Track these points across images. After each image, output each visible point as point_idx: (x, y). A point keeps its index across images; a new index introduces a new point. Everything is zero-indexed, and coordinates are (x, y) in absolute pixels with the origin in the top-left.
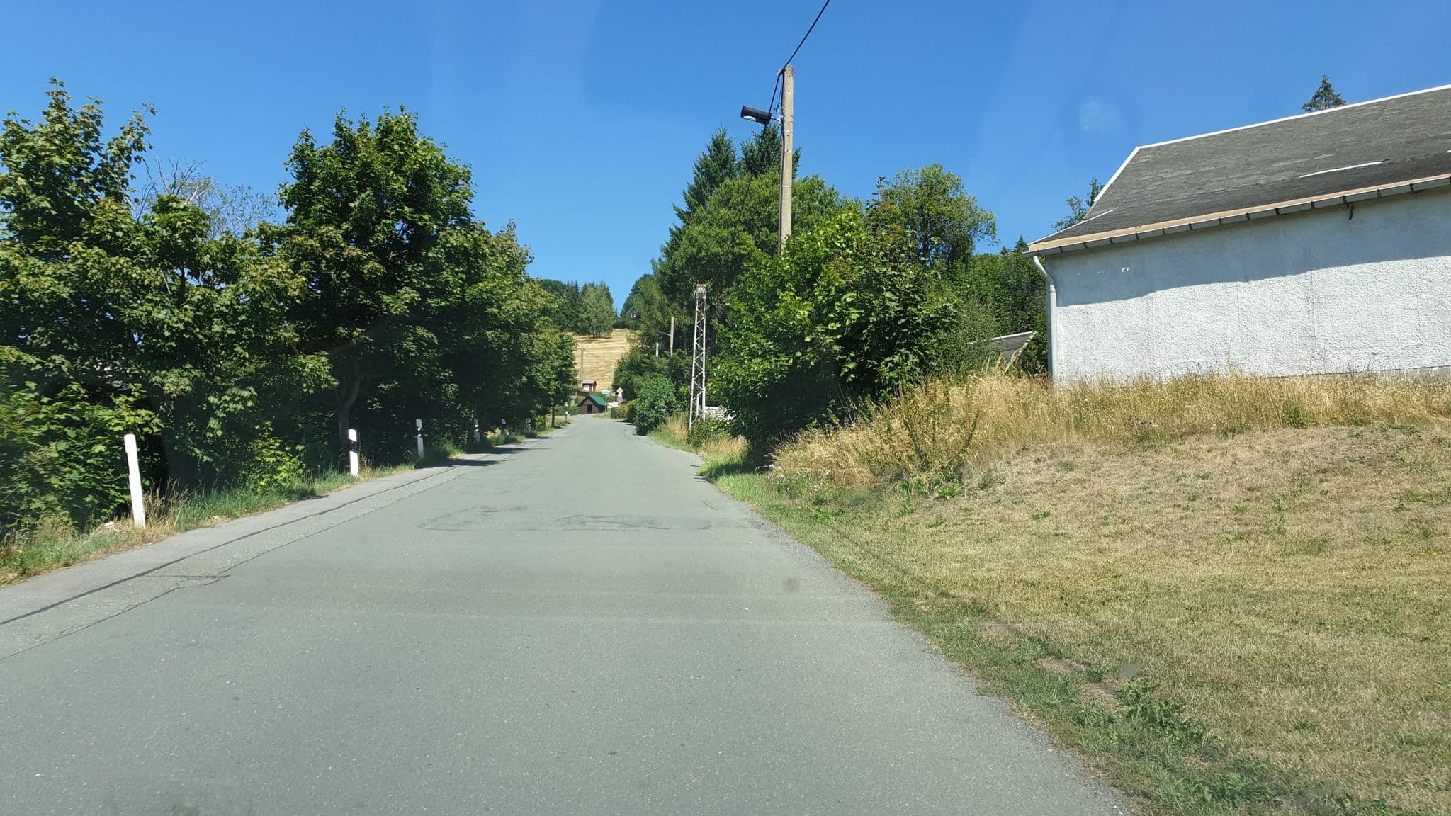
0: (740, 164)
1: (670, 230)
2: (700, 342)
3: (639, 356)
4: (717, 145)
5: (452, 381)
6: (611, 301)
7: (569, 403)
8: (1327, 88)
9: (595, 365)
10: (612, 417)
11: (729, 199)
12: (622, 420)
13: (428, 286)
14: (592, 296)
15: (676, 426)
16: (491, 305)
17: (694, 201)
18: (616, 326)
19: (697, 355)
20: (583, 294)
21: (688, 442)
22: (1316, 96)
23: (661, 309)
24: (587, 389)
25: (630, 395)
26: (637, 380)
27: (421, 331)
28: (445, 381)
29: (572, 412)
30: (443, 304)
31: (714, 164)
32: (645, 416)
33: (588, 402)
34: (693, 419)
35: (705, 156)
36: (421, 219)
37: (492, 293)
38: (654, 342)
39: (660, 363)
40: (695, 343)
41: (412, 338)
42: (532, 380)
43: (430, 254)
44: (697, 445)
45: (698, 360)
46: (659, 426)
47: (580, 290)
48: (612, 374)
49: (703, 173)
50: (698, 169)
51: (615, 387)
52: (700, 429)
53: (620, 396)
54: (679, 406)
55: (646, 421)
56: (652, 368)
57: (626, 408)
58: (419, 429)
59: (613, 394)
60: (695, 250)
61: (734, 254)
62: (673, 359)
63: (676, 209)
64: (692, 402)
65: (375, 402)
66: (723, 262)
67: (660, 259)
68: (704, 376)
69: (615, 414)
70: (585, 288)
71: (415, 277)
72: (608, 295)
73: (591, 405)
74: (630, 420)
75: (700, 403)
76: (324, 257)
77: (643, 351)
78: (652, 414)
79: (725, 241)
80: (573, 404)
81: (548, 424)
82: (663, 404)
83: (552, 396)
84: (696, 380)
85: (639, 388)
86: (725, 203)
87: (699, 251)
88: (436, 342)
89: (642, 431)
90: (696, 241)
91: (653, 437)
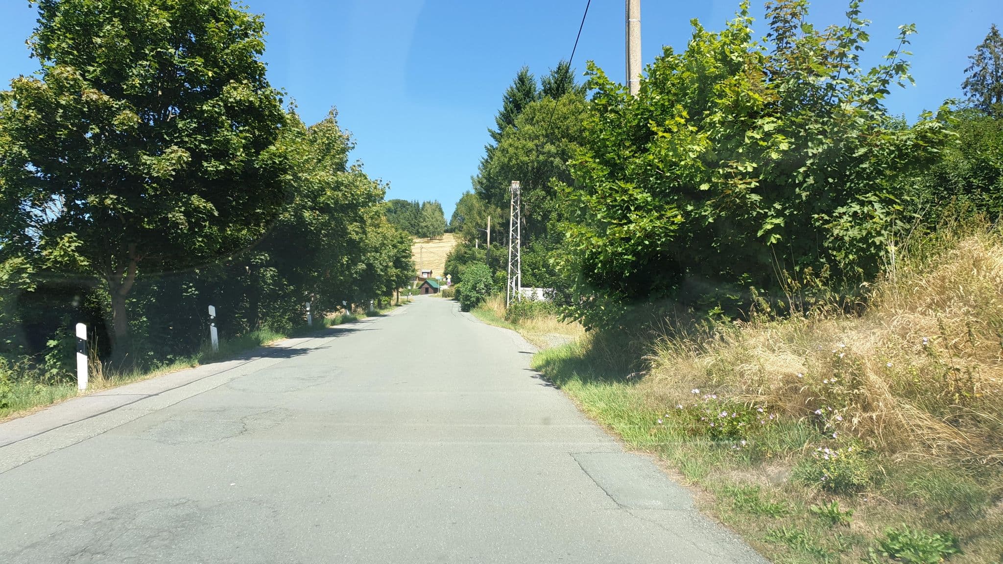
0: (540, 94)
1: (486, 147)
2: (515, 231)
3: (463, 250)
4: (522, 80)
5: (268, 264)
6: (442, 213)
7: (412, 286)
8: (995, 33)
9: (432, 259)
10: (443, 296)
11: (533, 118)
12: (451, 298)
13: (203, 146)
14: (429, 210)
15: (495, 304)
16: (285, 172)
17: (504, 124)
18: (446, 231)
19: (513, 242)
20: (423, 209)
21: (506, 319)
22: (987, 40)
23: (479, 213)
24: (425, 276)
25: (456, 280)
26: (461, 268)
27: (196, 200)
28: (262, 265)
29: (415, 293)
30: (222, 167)
31: (519, 94)
32: (468, 296)
33: (426, 286)
34: (510, 298)
35: (511, 88)
36: (192, 64)
37: (286, 158)
38: (474, 238)
39: (480, 254)
40: (511, 232)
41: (183, 209)
42: (370, 266)
43: (205, 107)
44: (515, 322)
45: (514, 248)
46: (480, 305)
47: (421, 206)
48: (443, 265)
49: (510, 102)
50: (507, 98)
51: (446, 274)
52: (516, 307)
53: (449, 280)
54: (496, 287)
55: (469, 300)
56: (473, 258)
57: (453, 290)
58: (212, 317)
59: (444, 280)
60: (506, 160)
61: (538, 162)
62: (490, 250)
63: (490, 131)
64: (509, 284)
65: (191, 287)
66: (530, 168)
67: (478, 176)
68: (519, 261)
69: (445, 295)
70: (424, 205)
71: (187, 136)
72: (440, 210)
73: (428, 288)
74: (456, 299)
75: (516, 285)
76: (58, 105)
77: (466, 246)
78: (474, 294)
79: (531, 151)
80: (415, 287)
81: (393, 303)
82: (482, 286)
83: (394, 281)
84: (512, 265)
85: (463, 274)
86: (530, 121)
87: (510, 160)
88: (216, 214)
89: (466, 308)
90: (507, 152)
91: (475, 313)
